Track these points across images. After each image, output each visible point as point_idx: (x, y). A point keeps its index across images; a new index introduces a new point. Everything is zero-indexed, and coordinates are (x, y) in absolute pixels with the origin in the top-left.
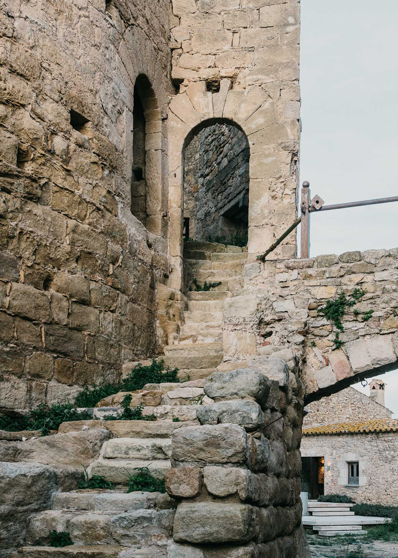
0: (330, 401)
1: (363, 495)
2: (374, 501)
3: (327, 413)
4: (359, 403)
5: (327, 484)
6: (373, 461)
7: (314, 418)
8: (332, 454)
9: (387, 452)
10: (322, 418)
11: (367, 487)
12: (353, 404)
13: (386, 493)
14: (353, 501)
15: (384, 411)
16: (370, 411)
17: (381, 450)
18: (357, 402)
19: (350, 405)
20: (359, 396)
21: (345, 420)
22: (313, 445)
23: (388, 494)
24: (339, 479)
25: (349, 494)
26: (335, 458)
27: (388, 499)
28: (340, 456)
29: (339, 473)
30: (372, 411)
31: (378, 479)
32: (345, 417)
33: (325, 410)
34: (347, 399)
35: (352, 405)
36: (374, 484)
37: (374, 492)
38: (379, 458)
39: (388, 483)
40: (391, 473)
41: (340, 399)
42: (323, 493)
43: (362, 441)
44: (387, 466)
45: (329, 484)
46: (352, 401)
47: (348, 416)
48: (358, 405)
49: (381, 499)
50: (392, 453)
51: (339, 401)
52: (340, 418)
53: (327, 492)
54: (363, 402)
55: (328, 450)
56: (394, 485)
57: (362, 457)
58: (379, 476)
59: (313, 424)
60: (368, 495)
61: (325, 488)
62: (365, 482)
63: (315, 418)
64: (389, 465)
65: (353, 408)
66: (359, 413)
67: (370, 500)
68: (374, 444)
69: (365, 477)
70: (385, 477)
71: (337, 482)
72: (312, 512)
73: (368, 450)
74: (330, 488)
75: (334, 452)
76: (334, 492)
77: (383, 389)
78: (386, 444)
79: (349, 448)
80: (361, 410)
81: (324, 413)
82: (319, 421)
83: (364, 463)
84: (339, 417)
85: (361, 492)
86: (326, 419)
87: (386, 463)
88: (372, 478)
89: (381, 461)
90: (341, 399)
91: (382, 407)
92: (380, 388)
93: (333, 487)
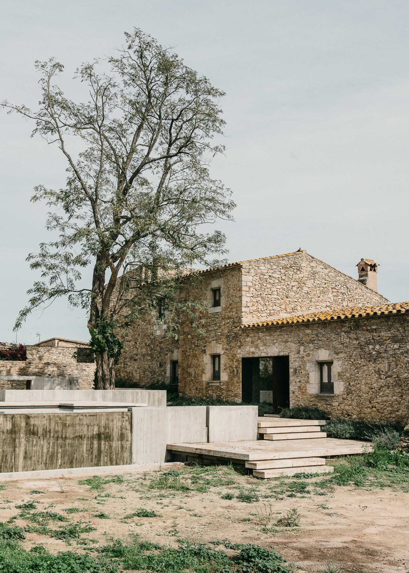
0: (302, 285)
1: (339, 408)
2: (355, 416)
3: (300, 300)
4: (342, 288)
5: (293, 393)
6: (352, 360)
7: (281, 306)
8: (299, 352)
9: (371, 347)
10: (293, 306)
11: (345, 396)
12: (334, 288)
13: (370, 406)
14: (327, 416)
15: (377, 298)
16: (358, 298)
17: (363, 344)
18: (340, 286)
19: (330, 290)
20: (342, 279)
21: (324, 310)
22: (275, 341)
23: (373, 407)
24: (308, 386)
25: (321, 406)
26: (303, 357)
27: (373, 413)
28: (309, 354)
29: (308, 377)
30: (361, 297)
31: (358, 386)
32: (324, 305)
33: (297, 296)
34: (326, 282)
35: (334, 290)
36: (354, 392)
37: (354, 404)
38: (360, 356)
39: (373, 390)
40: (377, 376)
41: (317, 282)
42: (287, 405)
43: (337, 333)
44: (372, 367)
45: (296, 393)
46: (334, 285)
47: (328, 304)
48: (341, 291)
49: (365, 414)
50: (377, 347)
51: (315, 284)
52: (317, 307)
53: (292, 403)
54: (348, 286)
55: (293, 346)
56: (381, 394)
57: (337, 354)
58: (361, 380)
59: (281, 314)
60: (347, 408)
61: (290, 399)
62: (342, 389)
63: (283, 307)
64: (373, 365)
65: (335, 294)
66: (343, 300)
67: (349, 415)
68: (353, 336)
69: (342, 383)
70: (368, 382)
71: (306, 390)
72: (263, 434)
73: (345, 344)
74: (297, 399)
75: (302, 348)
76: (303, 404)
77: (375, 271)
78: (369, 336)
79: (320, 343)
80: (345, 296)
81: (296, 300)
82: (288, 310)
83: (340, 362)
84: (316, 305)
85: (337, 404)
86: (299, 308)
87: (369, 361)
88: (351, 384)
89: (362, 360)
90: (319, 282)
91: (374, 293)
92: (371, 270)
93: (301, 397)
